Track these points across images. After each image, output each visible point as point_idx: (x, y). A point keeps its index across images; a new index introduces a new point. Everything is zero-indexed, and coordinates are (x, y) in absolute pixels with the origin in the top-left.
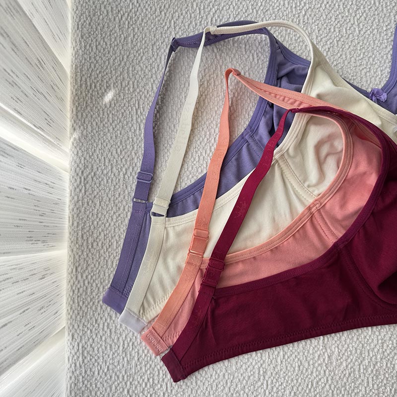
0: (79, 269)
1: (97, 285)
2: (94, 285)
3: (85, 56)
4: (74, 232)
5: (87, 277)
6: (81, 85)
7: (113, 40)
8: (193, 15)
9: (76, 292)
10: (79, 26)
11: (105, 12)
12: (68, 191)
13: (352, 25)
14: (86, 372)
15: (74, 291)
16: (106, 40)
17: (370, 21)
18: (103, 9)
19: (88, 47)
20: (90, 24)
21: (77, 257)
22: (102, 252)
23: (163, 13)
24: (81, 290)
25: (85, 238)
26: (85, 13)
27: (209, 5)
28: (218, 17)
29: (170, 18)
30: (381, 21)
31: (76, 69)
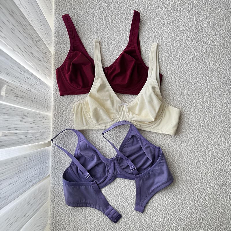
0: (56, 118)
1: (62, 123)
2: (61, 123)
3: (58, 49)
4: (54, 107)
5: (59, 121)
6: (57, 59)
7: (67, 44)
8: (94, 36)
9: (55, 125)
10: (56, 39)
11: (65, 35)
12: (53, 94)
13: (147, 40)
14: (58, 150)
15: (54, 125)
16: (65, 44)
17: (153, 39)
18: (64, 33)
19: (59, 47)
20: (60, 39)
21: (56, 114)
22: (63, 113)
23: (84, 35)
24: (57, 125)
25: (58, 109)
26: (58, 35)
27: (99, 33)
28: (102, 37)
29: (86, 37)
30: (157, 39)
31: (55, 54)
